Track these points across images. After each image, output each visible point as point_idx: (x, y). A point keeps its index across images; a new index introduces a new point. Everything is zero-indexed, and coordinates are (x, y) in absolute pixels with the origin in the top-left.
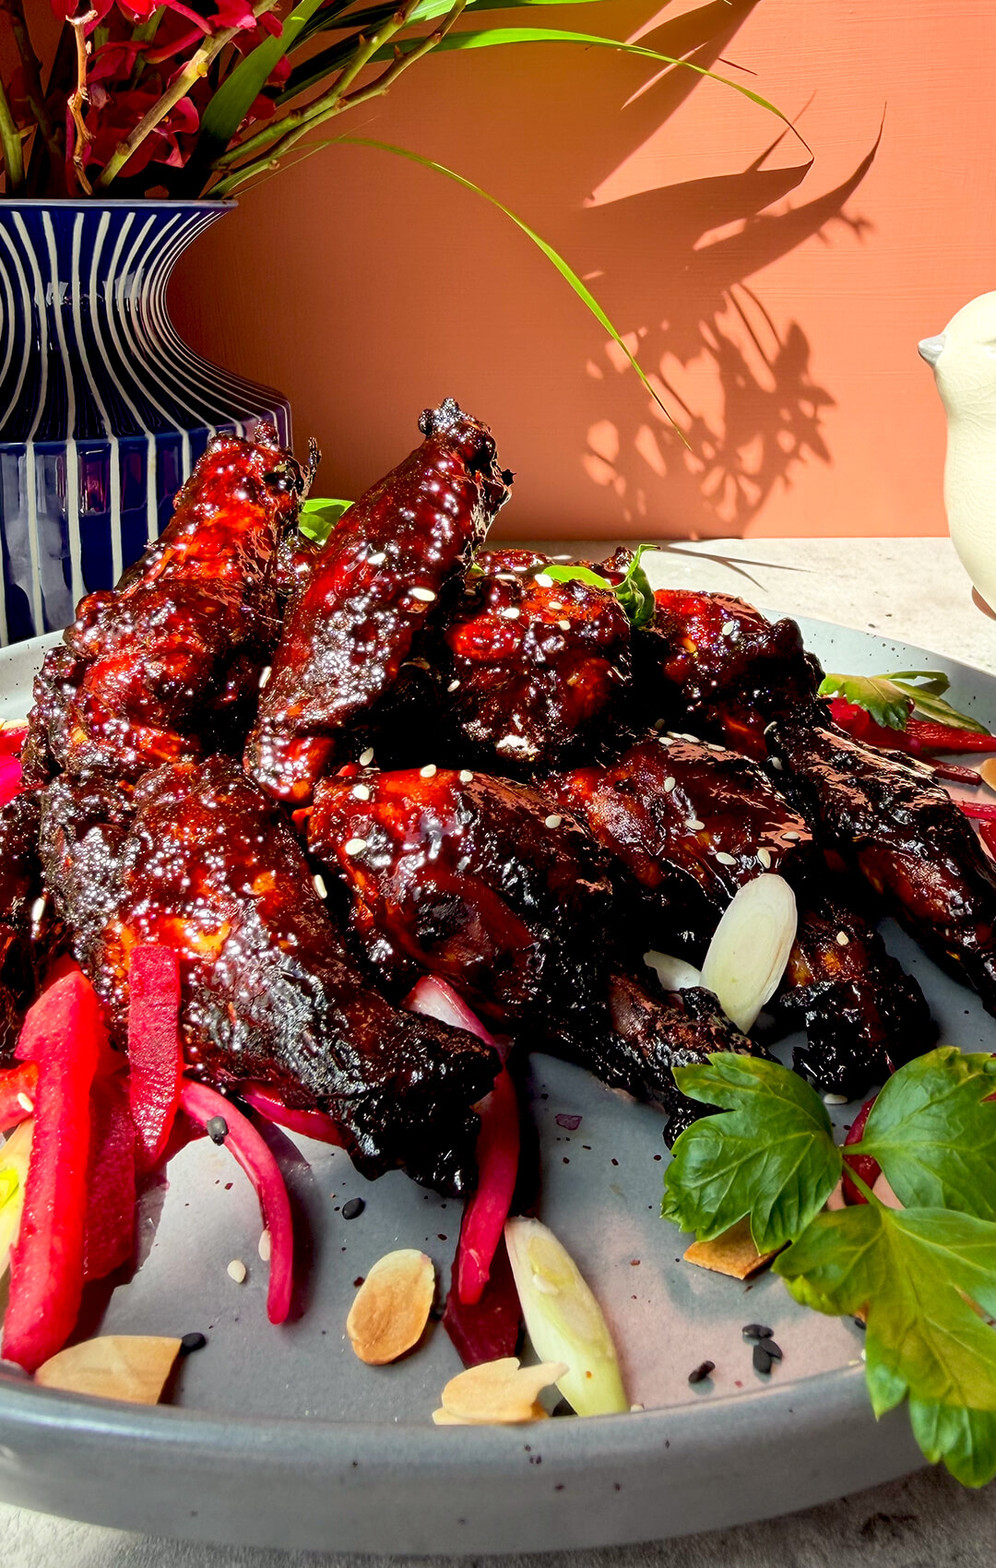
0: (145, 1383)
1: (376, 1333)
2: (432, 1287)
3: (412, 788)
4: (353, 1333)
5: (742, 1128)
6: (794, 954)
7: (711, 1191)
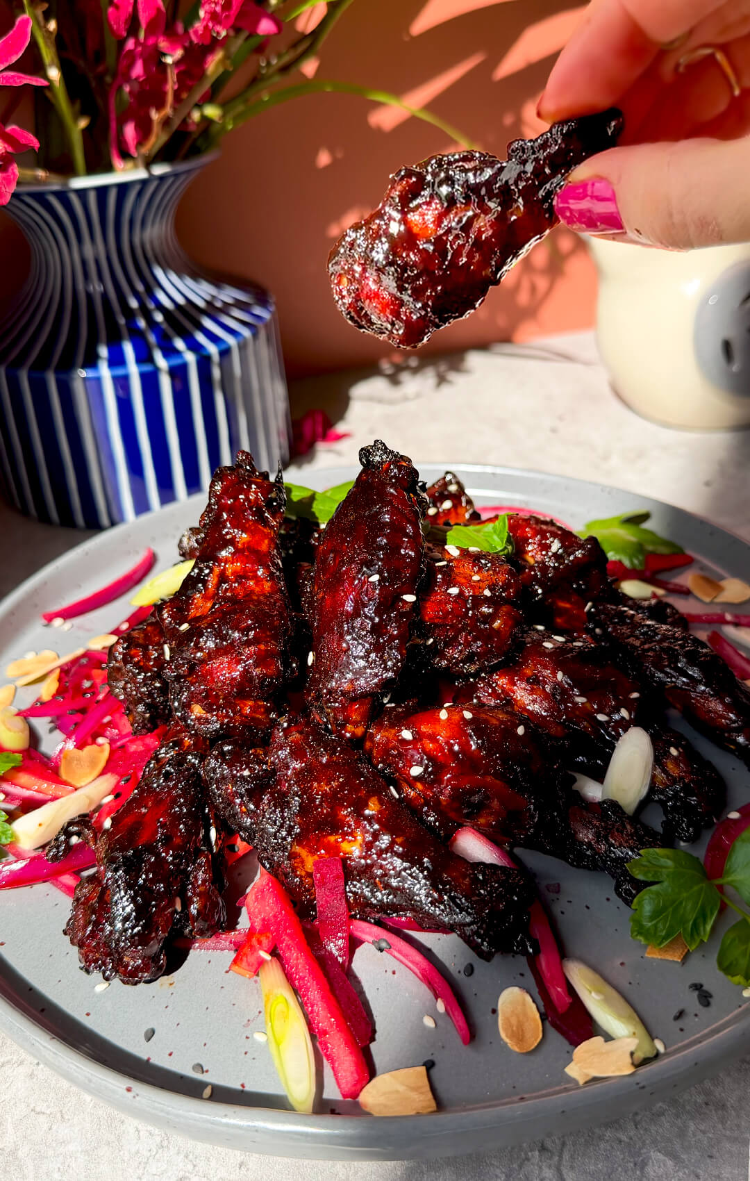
0: (422, 1093)
1: (519, 1036)
2: (534, 1006)
3: (438, 728)
4: (507, 1040)
5: (670, 890)
6: (654, 769)
7: (660, 926)
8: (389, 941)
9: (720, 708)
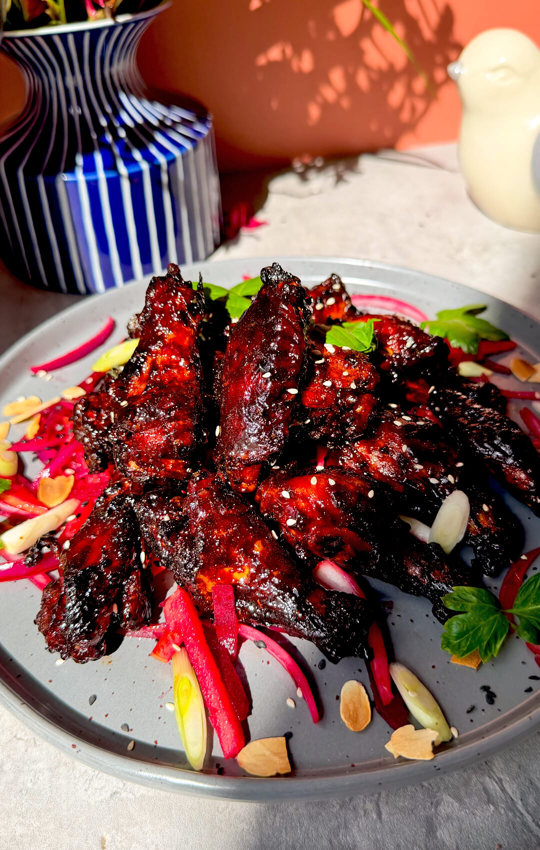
0: (281, 758)
1: (354, 720)
2: (367, 697)
3: (309, 490)
4: (345, 721)
5: (472, 618)
6: (470, 521)
7: (463, 644)
8: (266, 642)
9: (523, 476)
